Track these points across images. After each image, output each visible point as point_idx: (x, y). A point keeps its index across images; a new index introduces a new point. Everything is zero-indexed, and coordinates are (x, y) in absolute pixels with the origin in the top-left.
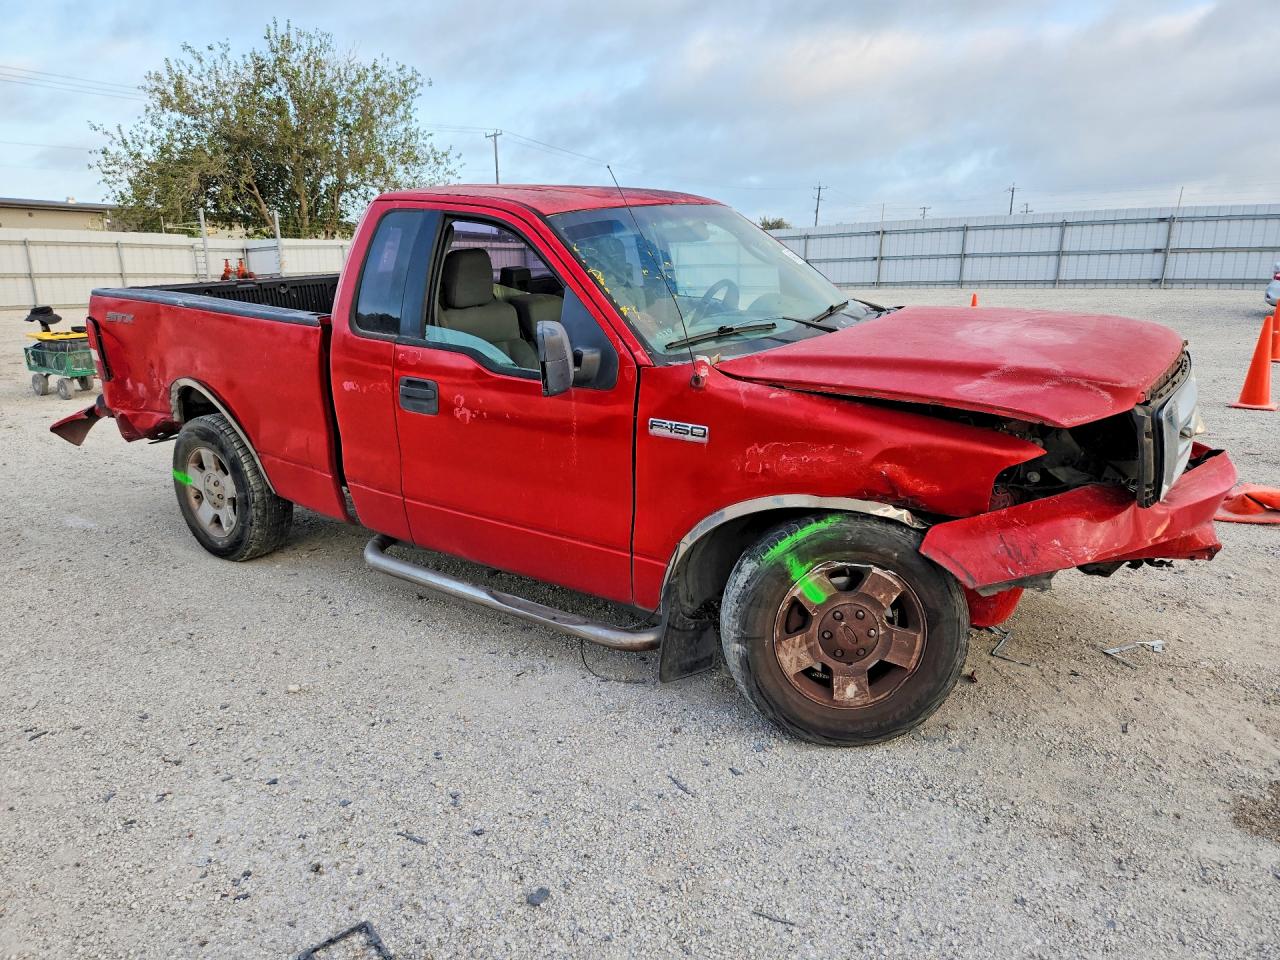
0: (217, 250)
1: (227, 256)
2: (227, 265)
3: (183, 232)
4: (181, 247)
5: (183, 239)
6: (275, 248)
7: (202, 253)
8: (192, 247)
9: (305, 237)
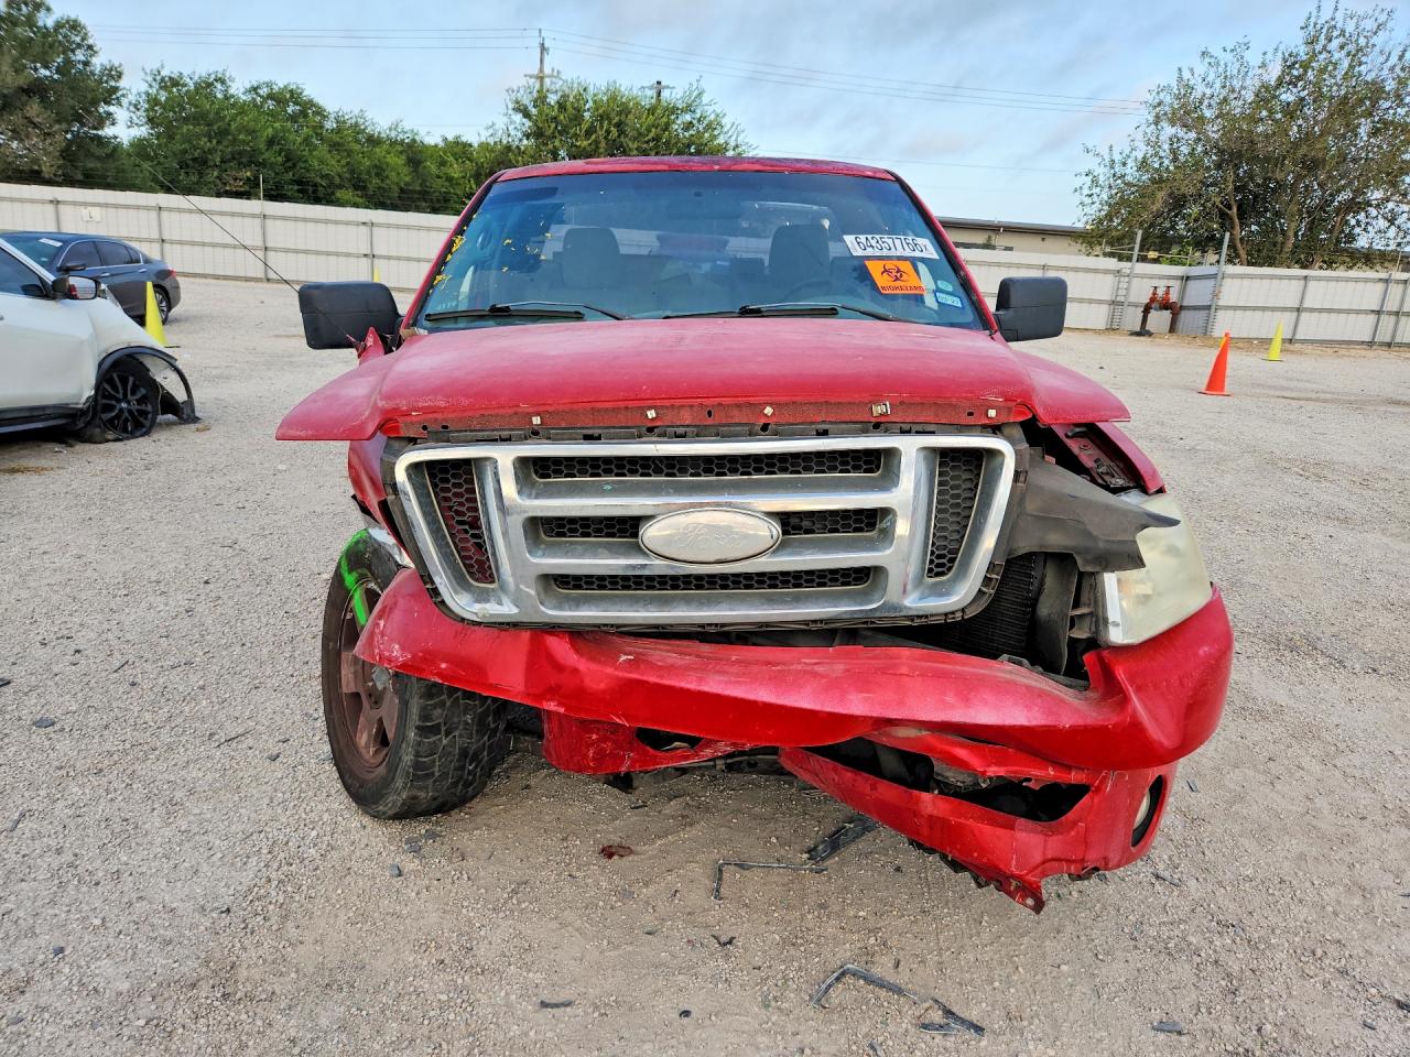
0: (1143, 276)
1: (1155, 283)
2: (1154, 294)
3: (1111, 255)
4: (1106, 272)
5: (1112, 263)
6: (1214, 276)
7: (1127, 279)
8: (1118, 272)
9: (1280, 265)
